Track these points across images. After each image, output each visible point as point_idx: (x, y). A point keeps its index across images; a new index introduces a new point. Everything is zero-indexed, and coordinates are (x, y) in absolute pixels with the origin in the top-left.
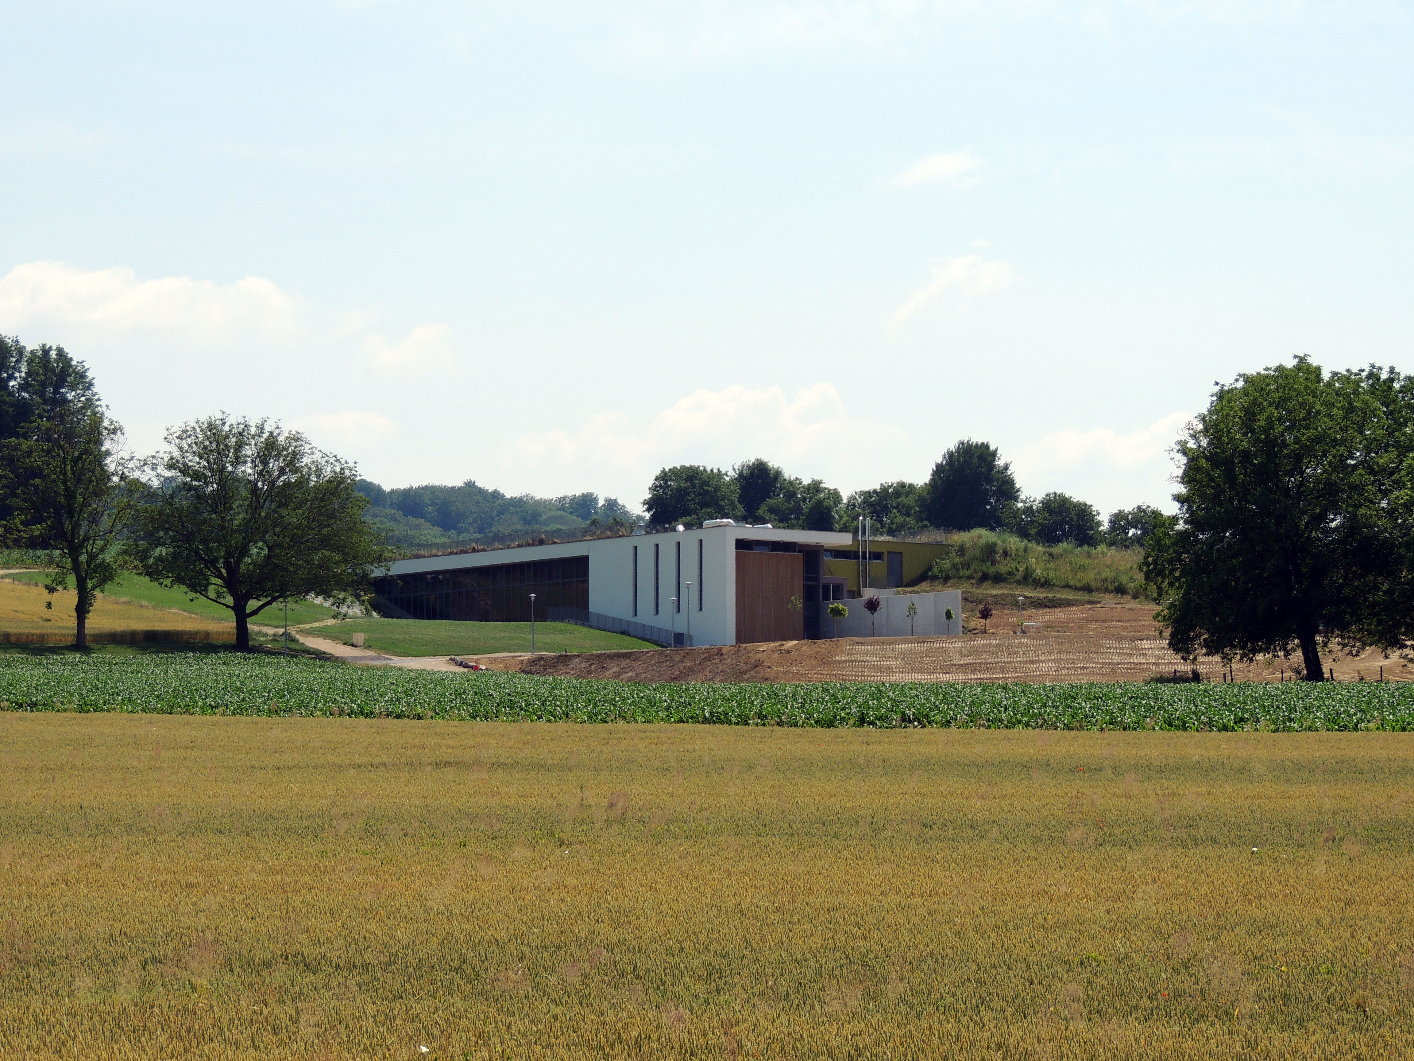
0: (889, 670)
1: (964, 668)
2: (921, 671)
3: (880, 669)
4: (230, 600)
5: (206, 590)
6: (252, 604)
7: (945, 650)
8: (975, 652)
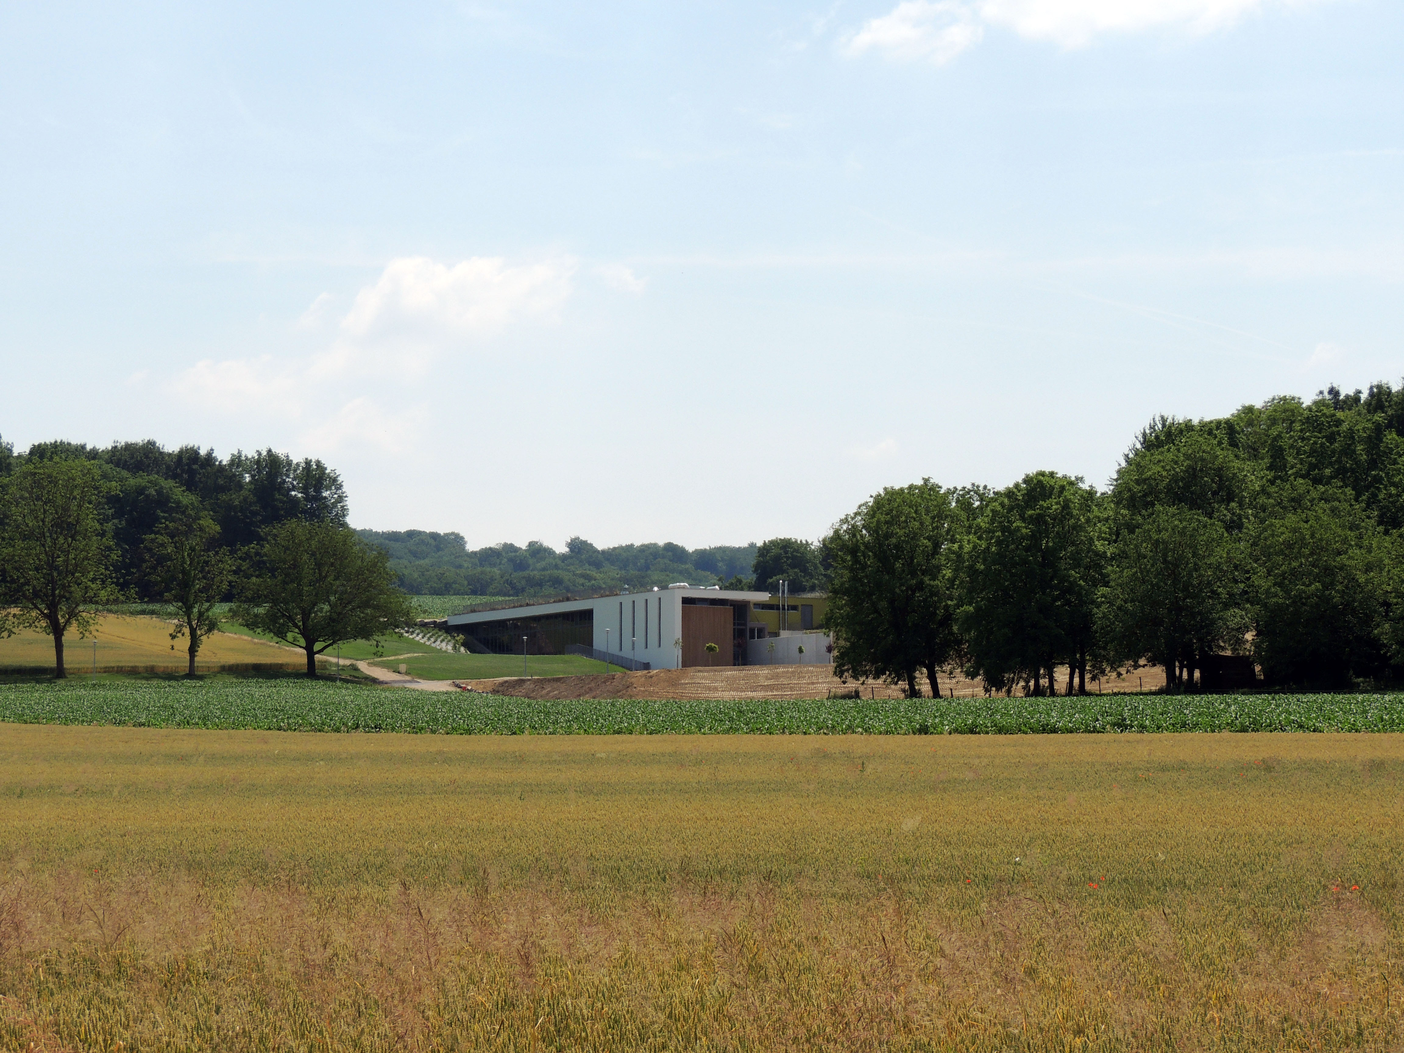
0: (716, 689)
1: (765, 688)
2: (736, 690)
3: (709, 689)
4: (302, 642)
5: (286, 636)
6: (318, 646)
7: (757, 675)
8: (777, 676)
